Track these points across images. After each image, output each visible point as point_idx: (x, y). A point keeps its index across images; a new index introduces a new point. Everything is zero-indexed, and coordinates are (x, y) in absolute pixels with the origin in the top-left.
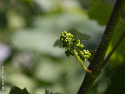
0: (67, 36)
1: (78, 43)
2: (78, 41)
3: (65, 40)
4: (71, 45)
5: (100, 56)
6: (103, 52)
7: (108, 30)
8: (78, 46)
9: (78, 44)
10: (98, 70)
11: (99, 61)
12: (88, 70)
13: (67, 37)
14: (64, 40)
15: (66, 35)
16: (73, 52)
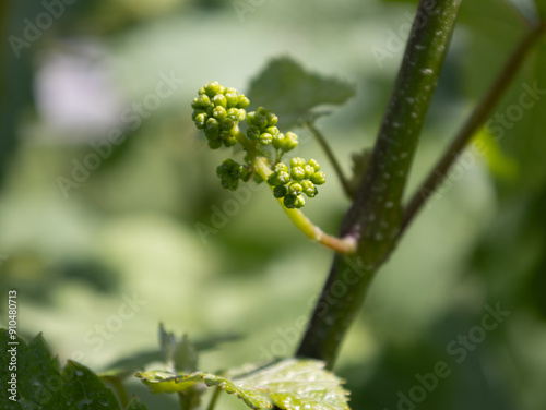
0: (217, 103)
1: (269, 129)
2: (269, 119)
3: (210, 122)
4: (240, 138)
5: (387, 176)
6: (395, 159)
7: (413, 64)
8: (266, 142)
9: (266, 135)
10: (379, 237)
11: (380, 199)
12: (334, 241)
13: (220, 107)
14: (206, 119)
15: (215, 98)
16: (253, 169)
